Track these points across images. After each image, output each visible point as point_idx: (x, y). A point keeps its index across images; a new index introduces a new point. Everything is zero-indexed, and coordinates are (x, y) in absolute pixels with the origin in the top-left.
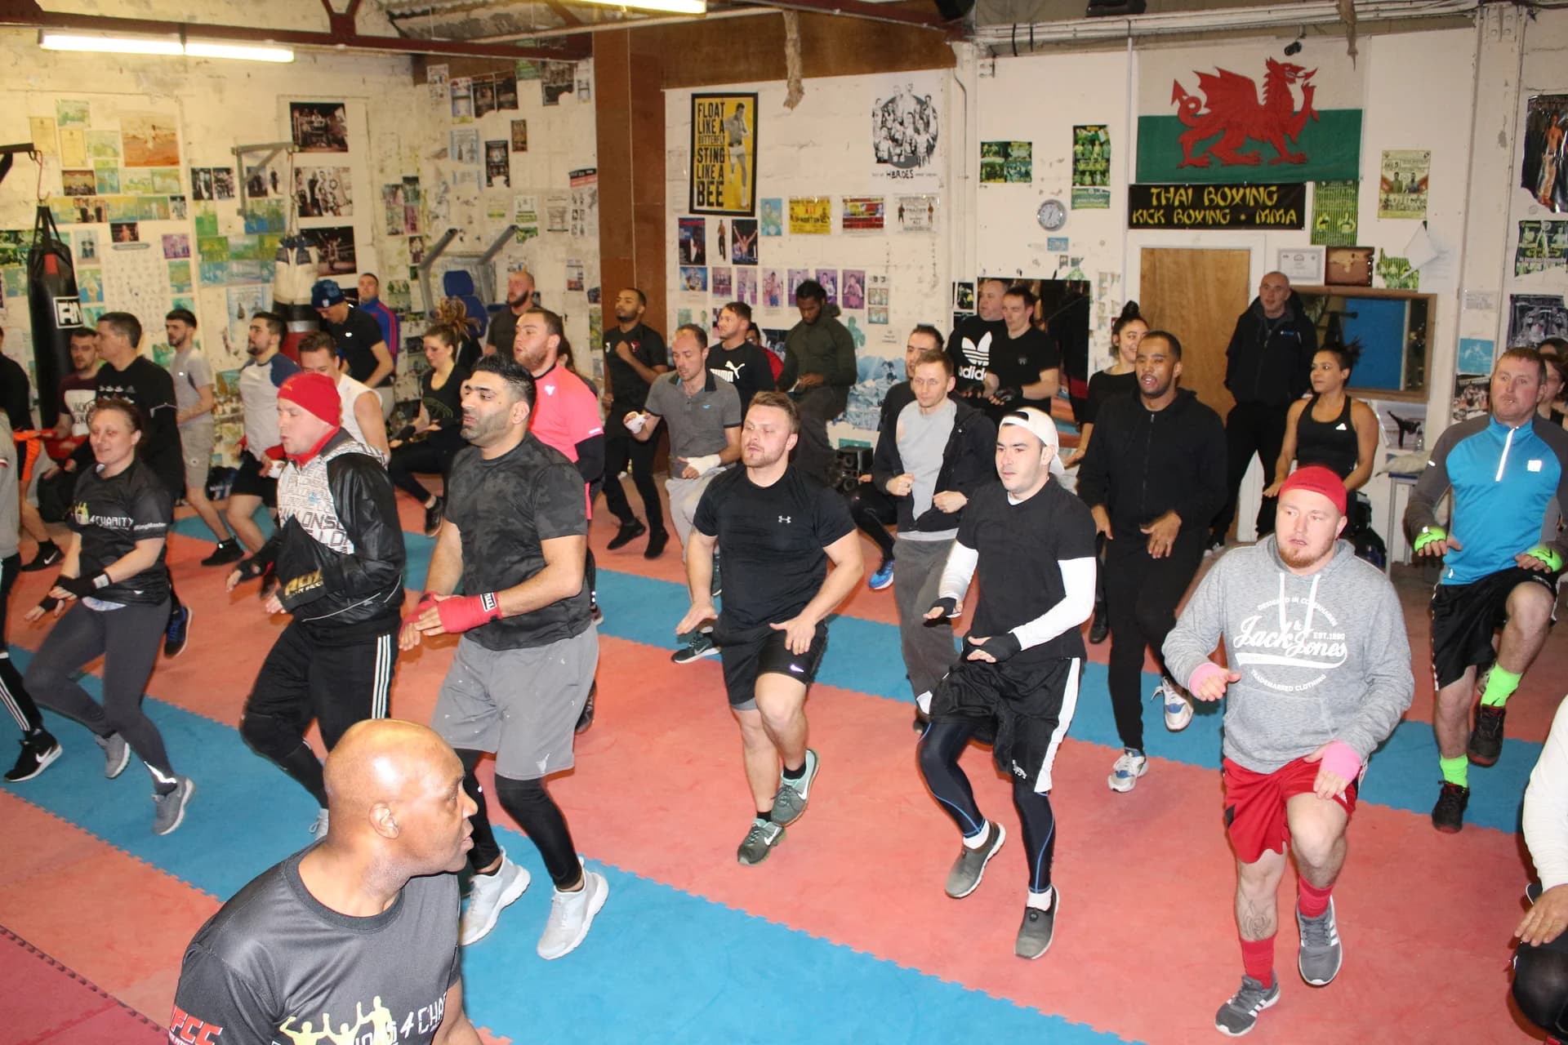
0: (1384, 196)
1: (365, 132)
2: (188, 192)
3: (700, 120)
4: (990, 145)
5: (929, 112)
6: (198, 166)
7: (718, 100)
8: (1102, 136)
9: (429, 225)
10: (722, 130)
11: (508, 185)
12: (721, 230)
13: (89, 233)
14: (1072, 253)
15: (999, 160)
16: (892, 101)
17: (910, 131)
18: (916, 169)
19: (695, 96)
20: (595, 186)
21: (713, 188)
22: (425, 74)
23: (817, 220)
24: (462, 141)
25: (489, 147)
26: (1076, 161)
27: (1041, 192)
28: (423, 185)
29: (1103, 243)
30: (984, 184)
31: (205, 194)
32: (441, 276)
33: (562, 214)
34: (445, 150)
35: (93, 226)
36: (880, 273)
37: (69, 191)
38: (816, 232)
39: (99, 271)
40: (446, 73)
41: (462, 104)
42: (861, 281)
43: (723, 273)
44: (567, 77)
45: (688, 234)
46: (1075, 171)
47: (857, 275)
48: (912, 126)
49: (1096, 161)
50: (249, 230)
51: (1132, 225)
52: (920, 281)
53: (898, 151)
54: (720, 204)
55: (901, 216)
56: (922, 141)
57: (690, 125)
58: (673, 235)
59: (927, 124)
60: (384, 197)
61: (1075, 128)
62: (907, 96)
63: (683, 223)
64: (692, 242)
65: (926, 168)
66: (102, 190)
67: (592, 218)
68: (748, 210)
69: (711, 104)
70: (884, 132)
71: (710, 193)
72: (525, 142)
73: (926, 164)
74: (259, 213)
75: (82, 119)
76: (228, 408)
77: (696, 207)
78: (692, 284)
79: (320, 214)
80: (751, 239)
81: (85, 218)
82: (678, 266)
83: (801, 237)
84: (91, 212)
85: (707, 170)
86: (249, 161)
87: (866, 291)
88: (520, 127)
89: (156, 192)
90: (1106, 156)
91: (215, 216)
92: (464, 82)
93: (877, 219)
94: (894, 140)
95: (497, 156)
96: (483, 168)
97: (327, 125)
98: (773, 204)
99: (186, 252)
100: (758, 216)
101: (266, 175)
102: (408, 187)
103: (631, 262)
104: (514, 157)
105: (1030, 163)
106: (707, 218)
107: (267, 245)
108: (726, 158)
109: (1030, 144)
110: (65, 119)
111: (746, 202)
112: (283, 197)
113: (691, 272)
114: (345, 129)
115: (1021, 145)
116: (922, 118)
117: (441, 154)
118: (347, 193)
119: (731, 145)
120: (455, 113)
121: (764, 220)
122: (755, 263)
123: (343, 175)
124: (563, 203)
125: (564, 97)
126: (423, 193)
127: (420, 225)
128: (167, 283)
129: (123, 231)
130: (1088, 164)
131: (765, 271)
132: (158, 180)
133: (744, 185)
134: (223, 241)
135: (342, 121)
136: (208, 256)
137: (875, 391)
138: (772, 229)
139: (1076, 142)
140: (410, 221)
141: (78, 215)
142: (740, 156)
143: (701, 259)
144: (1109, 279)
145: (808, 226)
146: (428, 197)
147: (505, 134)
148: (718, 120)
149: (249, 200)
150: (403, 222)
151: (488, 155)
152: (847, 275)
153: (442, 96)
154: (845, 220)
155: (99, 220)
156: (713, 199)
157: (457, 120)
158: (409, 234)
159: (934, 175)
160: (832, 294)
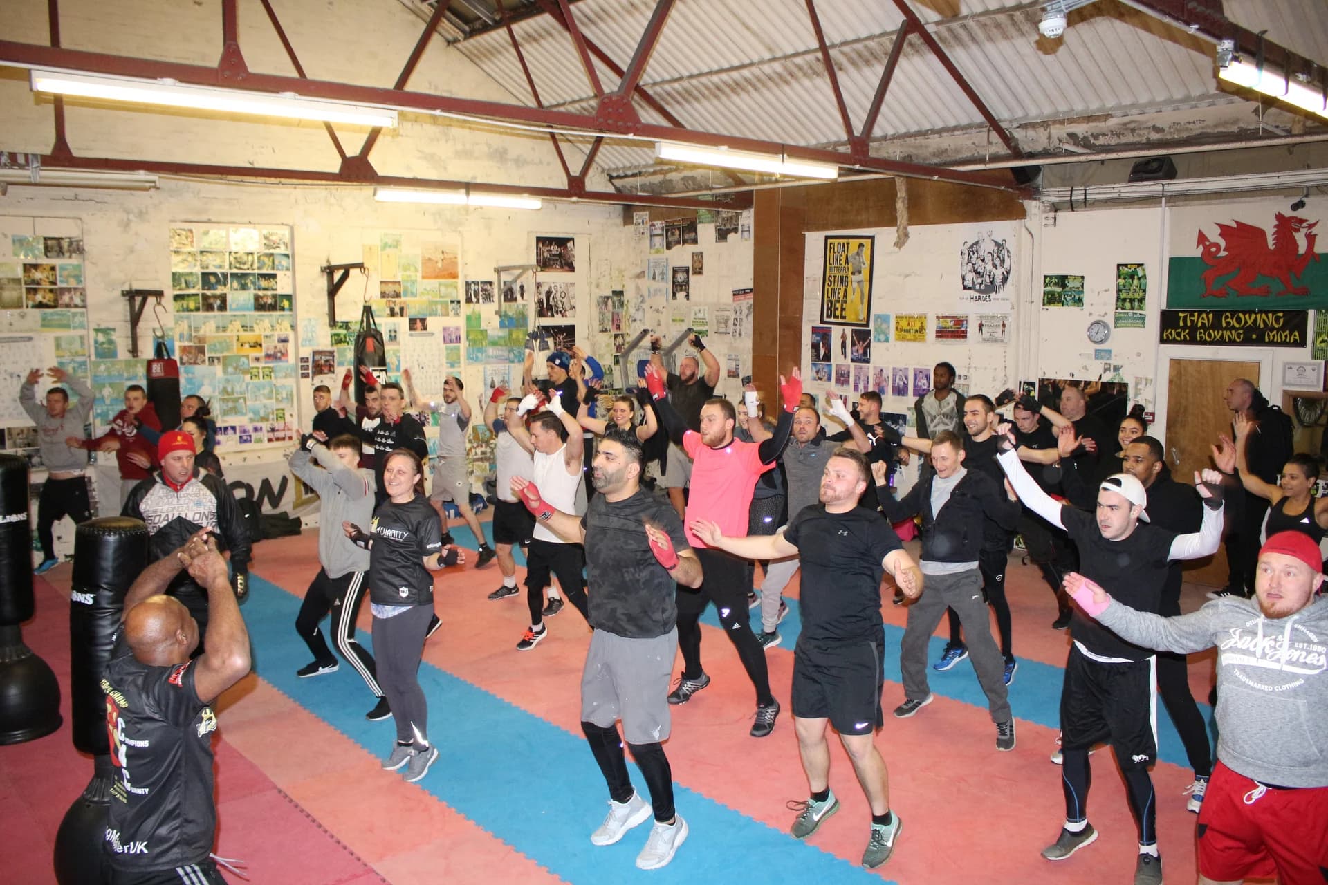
1: (587, 258)
2: (462, 298)
3: (831, 255)
4: (1051, 277)
5: (1004, 252)
6: (470, 280)
7: (845, 241)
8: (1140, 273)
9: (629, 326)
10: (847, 262)
11: (688, 299)
12: (844, 336)
13: (394, 324)
14: (1114, 362)
15: (1059, 289)
16: (977, 243)
17: (989, 266)
18: (993, 295)
19: (827, 238)
20: (751, 301)
21: (838, 305)
22: (632, 218)
23: (916, 331)
24: (656, 267)
26: (1119, 291)
27: (1091, 314)
28: (625, 298)
29: (1139, 355)
30: (1046, 307)
31: (474, 299)
32: (636, 363)
33: (726, 321)
34: (643, 272)
35: (397, 319)
37: (383, 295)
38: (915, 340)
39: (398, 351)
40: (647, 218)
41: (657, 240)
43: (844, 368)
44: (734, 222)
46: (1118, 299)
48: (991, 263)
49: (1135, 291)
50: (502, 325)
51: (1163, 341)
52: (994, 380)
53: (980, 281)
54: (844, 318)
55: (981, 329)
56: (998, 273)
57: (823, 259)
58: (807, 339)
59: (1003, 261)
60: (598, 305)
61: (1119, 266)
62: (988, 240)
63: (815, 330)
64: (821, 345)
65: (1001, 294)
66: (406, 295)
67: (748, 325)
69: (839, 244)
70: (970, 267)
71: (836, 309)
72: (701, 268)
73: (1001, 291)
74: (510, 313)
75: (396, 247)
76: (479, 451)
77: (825, 319)
78: (820, 375)
79: (553, 316)
80: (866, 344)
81: (393, 314)
83: (904, 344)
84: (397, 310)
85: (835, 292)
86: (506, 277)
88: (698, 258)
89: (441, 297)
90: (1142, 287)
91: (480, 315)
92: (659, 224)
93: (963, 332)
94: (977, 273)
95: (680, 277)
96: (670, 286)
97: (561, 253)
98: (884, 319)
99: (458, 339)
100: (872, 327)
101: (517, 287)
102: (616, 298)
103: (775, 357)
104: (693, 279)
105: (1082, 292)
106: (833, 327)
107: (514, 336)
108: (849, 283)
109: (1083, 277)
110: (385, 246)
111: (863, 316)
112: (528, 303)
113: (821, 367)
114: (573, 255)
115: (1075, 278)
116: (999, 257)
117: (641, 275)
118: (572, 301)
119: (853, 274)
120: (651, 246)
121: (876, 329)
122: (868, 362)
123: (570, 289)
124: (727, 313)
125: (731, 236)
126: (626, 302)
127: (622, 326)
128: (444, 360)
129: (417, 324)
130: (1128, 293)
131: (875, 368)
132: (443, 289)
133: (862, 303)
134: (484, 332)
135: (572, 250)
136: (473, 343)
138: (882, 337)
139: (1119, 277)
140: (615, 323)
141: (388, 311)
142: (859, 282)
143: (827, 357)
144: (1144, 382)
145: (909, 336)
146: (629, 306)
147: (688, 262)
148: (844, 256)
149: (503, 304)
150: (610, 323)
151: (674, 277)
153: (643, 234)
154: (937, 332)
155: (402, 315)
156: (838, 313)
157: (653, 251)
158: (614, 332)
159: (1007, 299)
160: (925, 387)
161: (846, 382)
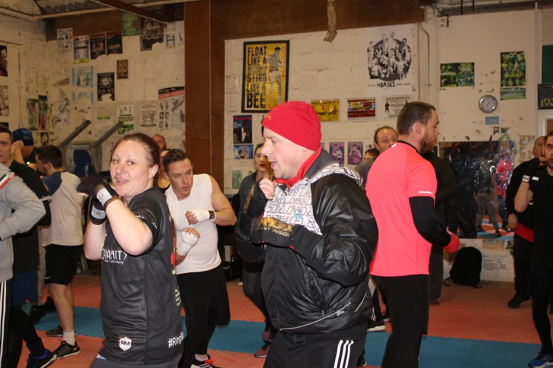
1: (17, 66)
3: (249, 57)
4: (446, 65)
5: (405, 48)
7: (263, 46)
8: (519, 58)
9: (53, 126)
10: (265, 63)
11: (113, 100)
14: (502, 125)
15: (453, 74)
16: (381, 42)
17: (392, 60)
18: (397, 82)
19: (245, 44)
20: (182, 97)
21: (258, 97)
22: (56, 34)
23: (331, 113)
24: (80, 74)
25: (100, 77)
26: (503, 72)
27: (480, 91)
28: (49, 102)
30: (443, 88)
32: (72, 153)
33: (152, 116)
34: (68, 79)
38: (329, 120)
40: (71, 33)
41: (82, 52)
42: (360, 149)
44: (159, 33)
45: (240, 125)
46: (502, 79)
47: (358, 145)
48: (394, 57)
49: (516, 72)
51: (540, 108)
53: (385, 71)
54: (264, 106)
56: (401, 65)
57: (242, 61)
58: (229, 126)
59: (404, 55)
60: (28, 106)
61: (502, 54)
62: (390, 39)
63: (236, 119)
64: (243, 130)
65: (403, 80)
69: (257, 48)
70: (375, 61)
71: (256, 100)
72: (126, 73)
73: (404, 78)
77: (246, 109)
78: (242, 155)
82: (233, 145)
85: (254, 87)
87: (364, 154)
88: (123, 65)
90: (522, 69)
92: (83, 38)
93: (371, 111)
94: (382, 65)
95: (105, 82)
96: (95, 89)
102: (41, 102)
104: (118, 82)
105: (473, 75)
106: (254, 115)
108: (268, 79)
109: (473, 64)
113: (242, 148)
114: (6, 62)
115: (466, 64)
116: (400, 52)
117: (65, 82)
118: (6, 102)
119: (271, 71)
120: (76, 57)
123: (4, 90)
124: (152, 109)
125: (156, 46)
126: (49, 106)
127: (47, 126)
130: (510, 74)
133: (280, 94)
135: (5, 57)
139: (502, 62)
140: (41, 123)
142: (276, 77)
143: (249, 140)
144: (527, 139)
145: (324, 117)
146: (53, 108)
147: (113, 69)
148: (262, 57)
150: (37, 123)
151: (99, 81)
152: (351, 145)
153: (67, 47)
154: (349, 113)
156: (258, 103)
157: (78, 61)
158: (40, 131)
159: (409, 84)
160: (341, 157)
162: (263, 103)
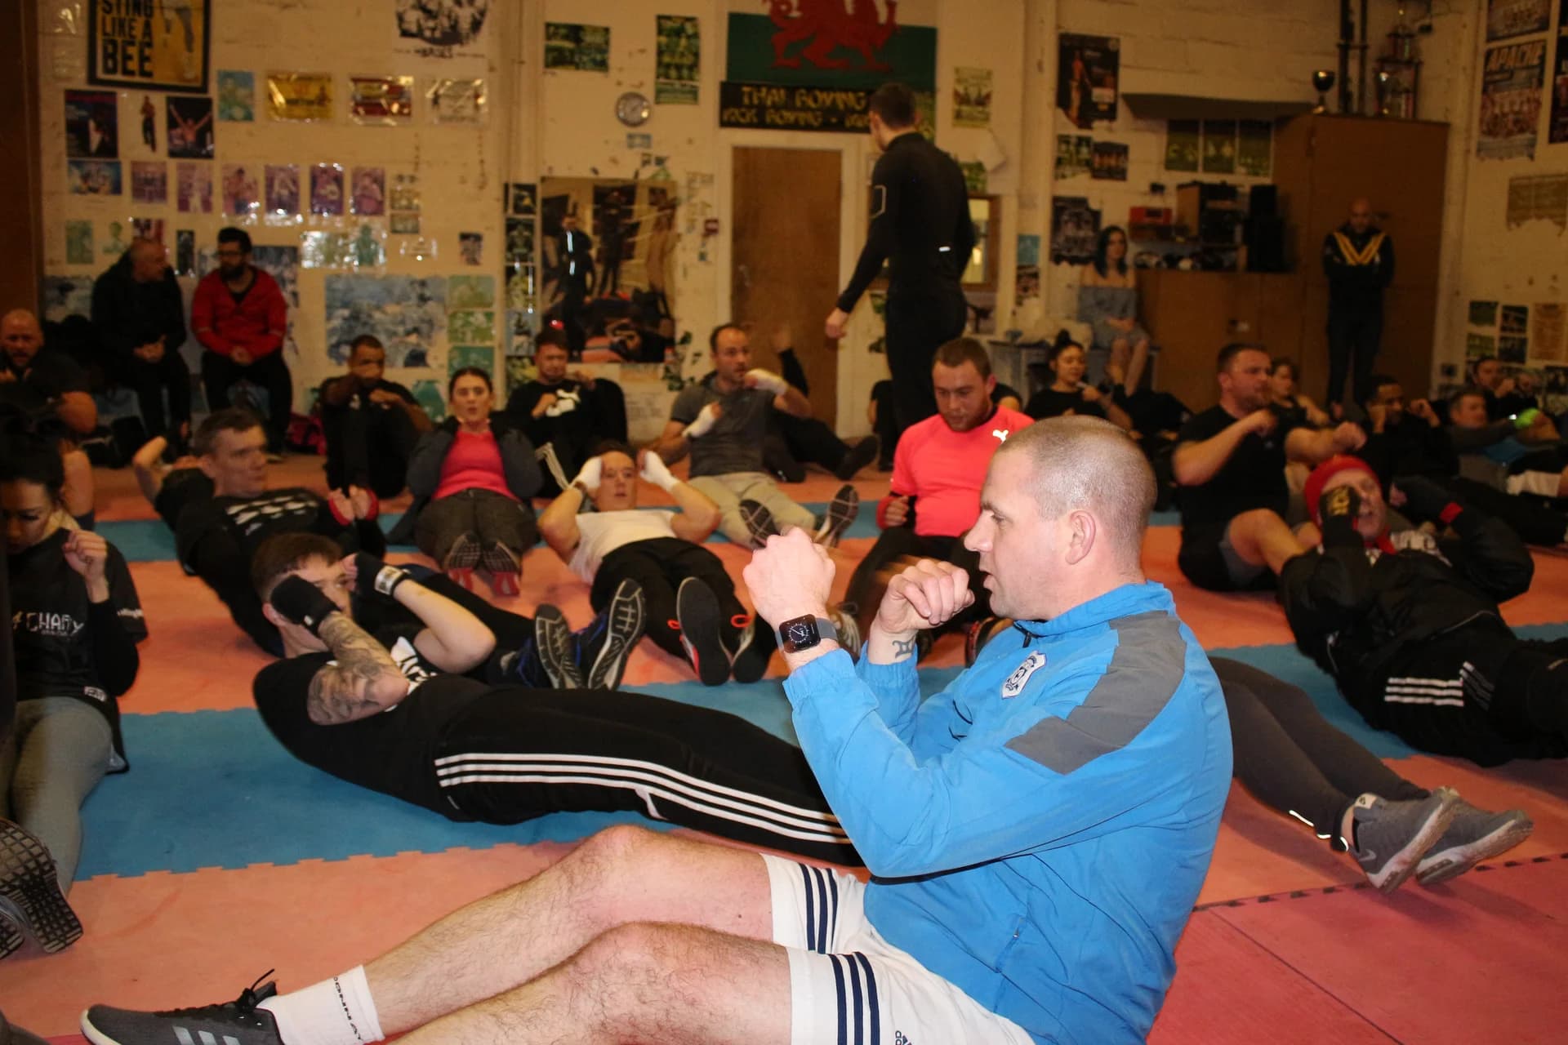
0: (956, 107)
4: (557, 26)
8: (689, 29)
12: (148, 111)
14: (656, 151)
15: (568, 45)
18: (456, 48)
21: (133, 51)
23: (310, 103)
26: (660, 53)
27: (620, 83)
29: (690, 141)
30: (549, 70)
36: (408, 171)
38: (309, 117)
42: (379, 181)
43: (150, 169)
45: (84, 113)
46: (660, 64)
47: (374, 174)
49: (682, 55)
51: (725, 124)
52: (463, 181)
53: (431, 24)
54: (149, 75)
55: (435, 102)
56: (465, 15)
58: (54, 115)
61: (660, 18)
63: (73, 97)
64: (92, 125)
65: (470, 48)
68: (198, 84)
71: (128, 57)
73: (471, 43)
77: (102, 76)
78: (91, 184)
80: (202, 123)
82: (65, 159)
83: (286, 124)
85: (120, 25)
87: (387, 193)
90: (694, 50)
93: (400, 105)
94: (426, 10)
98: (238, 78)
100: (214, 92)
105: (607, 51)
106: (122, 91)
108: (157, 12)
109: (607, 30)
111: (193, 73)
113: (92, 167)
115: (595, 30)
121: (223, 98)
122: (209, 156)
130: (673, 57)
131: (225, 167)
133: (190, 48)
137: (399, 318)
138: (238, 112)
139: (660, 33)
143: (109, 149)
144: (699, 179)
152: (360, 174)
154: (356, 104)
156: (133, 65)
159: (482, 56)
160: (335, 197)
161: (162, 195)
162: (147, 66)
